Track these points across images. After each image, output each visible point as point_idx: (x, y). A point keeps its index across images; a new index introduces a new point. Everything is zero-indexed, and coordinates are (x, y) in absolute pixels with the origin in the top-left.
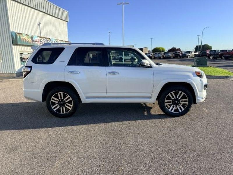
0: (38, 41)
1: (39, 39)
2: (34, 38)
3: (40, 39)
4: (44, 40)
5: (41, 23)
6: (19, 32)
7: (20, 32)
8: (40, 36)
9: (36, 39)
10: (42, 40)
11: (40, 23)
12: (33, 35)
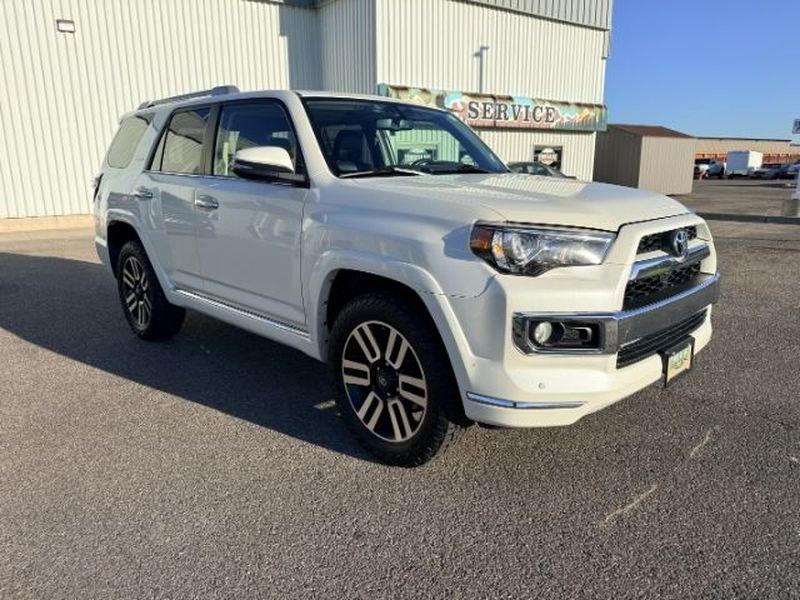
0: (460, 107)
1: (467, 100)
2: (446, 101)
3: (471, 103)
4: (485, 105)
5: (487, 48)
6: (398, 84)
7: (403, 84)
8: (475, 90)
9: (455, 104)
10: (477, 104)
11: (482, 48)
12: (445, 89)
